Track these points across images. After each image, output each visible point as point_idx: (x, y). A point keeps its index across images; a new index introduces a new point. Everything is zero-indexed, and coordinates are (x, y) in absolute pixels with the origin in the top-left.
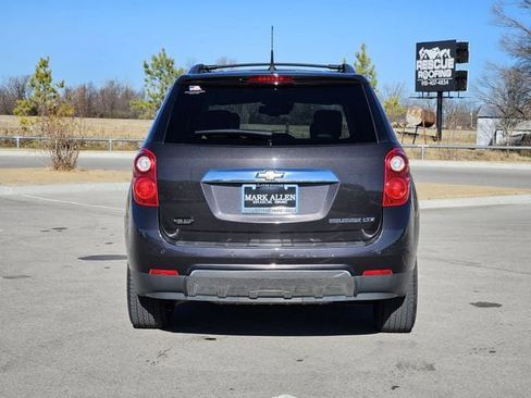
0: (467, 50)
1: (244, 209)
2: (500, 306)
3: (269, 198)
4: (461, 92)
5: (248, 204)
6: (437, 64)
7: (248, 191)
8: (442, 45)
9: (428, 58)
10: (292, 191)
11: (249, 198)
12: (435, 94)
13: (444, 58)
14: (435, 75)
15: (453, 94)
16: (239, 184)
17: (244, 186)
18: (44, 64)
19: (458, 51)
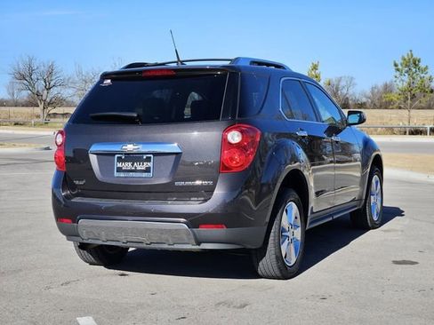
1: (116, 174)
2: (417, 263)
3: (133, 165)
5: (119, 170)
7: (120, 160)
10: (148, 160)
11: (119, 165)
16: (113, 154)
17: (117, 156)
18: (315, 68)
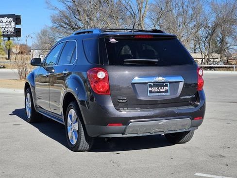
0: (20, 19)
1: (149, 94)
3: (158, 89)
4: (18, 38)
5: (151, 92)
6: (7, 25)
7: (150, 86)
8: (9, 16)
9: (2, 22)
10: (166, 85)
11: (150, 89)
12: (7, 39)
13: (10, 22)
14: (6, 30)
15: (15, 38)
17: (148, 84)
19: (16, 19)
